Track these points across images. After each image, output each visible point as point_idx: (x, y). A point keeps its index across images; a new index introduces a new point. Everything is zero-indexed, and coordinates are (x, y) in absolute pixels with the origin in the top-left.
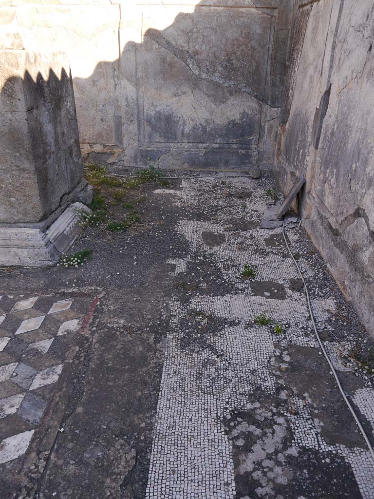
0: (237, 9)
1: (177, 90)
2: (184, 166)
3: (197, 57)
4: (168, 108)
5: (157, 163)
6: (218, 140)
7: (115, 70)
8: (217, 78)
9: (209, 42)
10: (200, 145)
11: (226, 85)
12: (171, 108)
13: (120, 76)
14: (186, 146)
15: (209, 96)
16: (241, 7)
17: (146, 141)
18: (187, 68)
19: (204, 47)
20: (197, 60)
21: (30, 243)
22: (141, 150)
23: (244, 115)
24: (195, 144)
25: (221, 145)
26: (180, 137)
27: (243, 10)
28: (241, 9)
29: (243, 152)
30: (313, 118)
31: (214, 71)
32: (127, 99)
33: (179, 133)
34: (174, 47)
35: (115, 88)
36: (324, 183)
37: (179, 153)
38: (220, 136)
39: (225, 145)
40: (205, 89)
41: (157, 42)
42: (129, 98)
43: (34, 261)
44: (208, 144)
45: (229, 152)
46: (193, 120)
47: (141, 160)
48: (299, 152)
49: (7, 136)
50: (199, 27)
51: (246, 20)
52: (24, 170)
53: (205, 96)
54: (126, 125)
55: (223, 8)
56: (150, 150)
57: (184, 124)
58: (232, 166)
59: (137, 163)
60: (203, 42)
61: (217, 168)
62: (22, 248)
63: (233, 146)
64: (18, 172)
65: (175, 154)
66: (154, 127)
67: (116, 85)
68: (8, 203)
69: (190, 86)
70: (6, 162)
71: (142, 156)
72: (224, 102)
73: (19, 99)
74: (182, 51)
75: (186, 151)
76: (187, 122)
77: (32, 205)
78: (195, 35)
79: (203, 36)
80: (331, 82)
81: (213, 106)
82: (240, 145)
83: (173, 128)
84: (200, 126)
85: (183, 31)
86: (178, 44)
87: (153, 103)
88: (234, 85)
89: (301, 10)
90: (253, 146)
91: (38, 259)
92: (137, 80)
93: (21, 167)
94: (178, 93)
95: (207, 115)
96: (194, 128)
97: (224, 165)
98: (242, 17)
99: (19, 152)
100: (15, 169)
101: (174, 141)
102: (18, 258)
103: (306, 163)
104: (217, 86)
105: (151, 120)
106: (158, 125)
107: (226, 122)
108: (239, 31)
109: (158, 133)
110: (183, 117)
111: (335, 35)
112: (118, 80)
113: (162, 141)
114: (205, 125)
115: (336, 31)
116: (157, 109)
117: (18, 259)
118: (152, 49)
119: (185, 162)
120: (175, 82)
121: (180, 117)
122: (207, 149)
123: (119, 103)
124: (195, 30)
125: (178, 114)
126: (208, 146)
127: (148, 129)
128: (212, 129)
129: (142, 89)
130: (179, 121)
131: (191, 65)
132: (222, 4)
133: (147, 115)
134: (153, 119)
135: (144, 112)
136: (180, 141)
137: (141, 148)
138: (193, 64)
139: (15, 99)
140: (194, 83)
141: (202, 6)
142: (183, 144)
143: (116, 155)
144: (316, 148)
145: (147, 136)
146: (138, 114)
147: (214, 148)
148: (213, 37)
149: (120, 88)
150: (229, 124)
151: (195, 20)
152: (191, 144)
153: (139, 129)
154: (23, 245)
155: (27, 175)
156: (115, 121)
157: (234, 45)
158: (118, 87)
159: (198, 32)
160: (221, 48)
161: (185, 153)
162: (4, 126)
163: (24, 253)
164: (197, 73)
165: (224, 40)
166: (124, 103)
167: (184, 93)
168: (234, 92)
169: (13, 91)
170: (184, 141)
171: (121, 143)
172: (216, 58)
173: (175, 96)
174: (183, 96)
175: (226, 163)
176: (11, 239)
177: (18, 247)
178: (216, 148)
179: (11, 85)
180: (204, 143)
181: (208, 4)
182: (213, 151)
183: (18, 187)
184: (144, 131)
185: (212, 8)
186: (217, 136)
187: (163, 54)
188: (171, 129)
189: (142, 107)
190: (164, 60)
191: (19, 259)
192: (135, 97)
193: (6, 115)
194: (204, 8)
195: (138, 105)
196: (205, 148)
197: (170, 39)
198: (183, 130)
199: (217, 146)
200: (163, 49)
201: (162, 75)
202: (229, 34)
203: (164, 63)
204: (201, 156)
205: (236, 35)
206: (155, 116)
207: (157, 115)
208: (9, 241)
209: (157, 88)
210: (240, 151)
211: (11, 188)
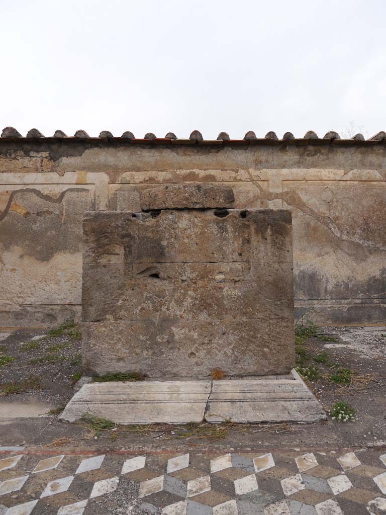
0: (370, 183)
1: (320, 250)
3: (337, 222)
4: (312, 267)
5: (301, 320)
6: (361, 296)
9: (347, 209)
10: (343, 301)
11: (366, 245)
12: (315, 268)
14: (329, 302)
15: (350, 255)
16: (373, 181)
18: (330, 231)
19: (343, 213)
20: (338, 224)
21: (298, 395)
23: (383, 270)
24: (337, 300)
25: (363, 301)
26: (323, 293)
27: (375, 183)
28: (373, 183)
29: (385, 306)
31: (354, 234)
33: (322, 291)
34: (317, 214)
37: (323, 310)
38: (361, 292)
39: (367, 300)
40: (346, 250)
41: (302, 210)
43: (306, 415)
44: (350, 300)
45: (372, 307)
46: (336, 278)
49: (270, 285)
50: (339, 197)
51: (378, 191)
52: (283, 318)
53: (347, 256)
55: (357, 182)
57: (327, 281)
58: (374, 321)
60: (343, 209)
61: (360, 323)
62: (289, 401)
63: (375, 301)
64: (276, 321)
65: (319, 310)
68: (261, 353)
69: (333, 247)
70: (265, 311)
72: (364, 260)
73: (288, 251)
74: (324, 217)
76: (330, 280)
77: (286, 354)
78: (335, 204)
79: (342, 204)
81: (354, 264)
82: (382, 300)
83: (316, 286)
84: (342, 283)
85: (324, 201)
86: (320, 211)
87: (297, 263)
88: (373, 245)
91: (310, 413)
93: (280, 315)
94: (321, 253)
95: (349, 273)
96: (337, 285)
97: (367, 319)
98: (375, 188)
99: (280, 300)
100: (273, 317)
101: (317, 298)
104: (358, 246)
106: (302, 284)
107: (367, 278)
108: (374, 200)
109: (302, 291)
110: (325, 275)
113: (305, 299)
114: (347, 281)
116: (301, 269)
117: (287, 414)
118: (297, 216)
119: (328, 319)
120: (318, 244)
121: (323, 275)
122: (350, 304)
124: (335, 200)
125: (321, 272)
126: (350, 302)
128: (354, 285)
130: (322, 279)
131: (333, 229)
132: (357, 179)
134: (297, 278)
136: (323, 298)
138: (335, 228)
139: (284, 250)
140: (337, 244)
141: (340, 181)
142: (326, 301)
147: (357, 304)
148: (351, 205)
150: (370, 280)
151: (334, 192)
152: (334, 301)
154: (290, 397)
155: (285, 324)
157: (369, 211)
159: (337, 201)
160: (359, 214)
161: (329, 309)
162: (270, 275)
163: (294, 405)
164: (339, 235)
165: (360, 207)
167: (327, 253)
168: (374, 251)
170: (327, 298)
172: (355, 222)
173: (319, 256)
174: (325, 257)
175: (369, 318)
176: (276, 391)
177: (285, 399)
178: (359, 304)
179: (282, 238)
180: (346, 299)
181: (345, 179)
182: (356, 307)
183: (273, 336)
185: (348, 182)
186: (359, 292)
187: (308, 220)
188: (314, 287)
190: (308, 224)
191: (289, 413)
193: (273, 265)
194: (341, 182)
196: (347, 304)
197: (313, 208)
198: (326, 287)
199: (359, 301)
200: (308, 216)
201: (306, 238)
202: (364, 202)
203: (308, 227)
204: (344, 312)
205: (371, 203)
206: (299, 275)
207: (301, 274)
208: (274, 394)
209: (301, 250)
210: (382, 305)
211: (266, 337)
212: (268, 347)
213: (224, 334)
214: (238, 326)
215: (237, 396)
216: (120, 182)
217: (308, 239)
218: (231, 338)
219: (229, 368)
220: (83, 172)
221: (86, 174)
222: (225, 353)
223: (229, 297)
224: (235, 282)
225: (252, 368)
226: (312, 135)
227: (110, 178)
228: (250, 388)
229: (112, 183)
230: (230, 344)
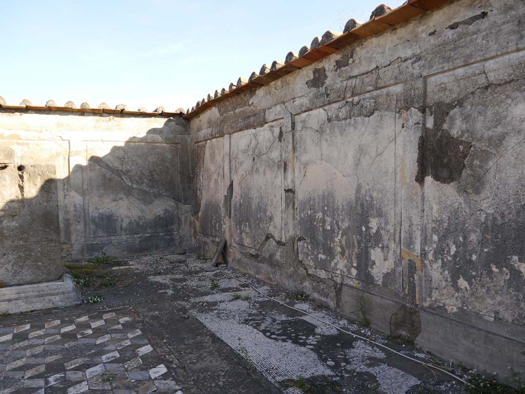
0: (154, 144)
1: (115, 197)
2: (124, 253)
3: (128, 174)
4: (109, 210)
5: (101, 253)
6: (149, 231)
7: (65, 185)
8: (144, 187)
9: (137, 164)
10: (136, 236)
11: (152, 191)
12: (111, 210)
13: (69, 189)
14: (124, 237)
15: (139, 200)
16: (156, 143)
17: (92, 236)
18: (122, 181)
19: (133, 167)
20: (130, 176)
21: (60, 291)
22: (87, 244)
23: (166, 211)
24: (131, 235)
25: (152, 234)
27: (158, 144)
28: (156, 144)
29: (169, 237)
30: (222, 202)
31: (142, 183)
32: (75, 205)
33: (118, 229)
34: (111, 168)
35: (65, 198)
36: (241, 234)
37: (119, 244)
38: (150, 228)
39: (155, 233)
40: (136, 195)
41: (99, 165)
42: (77, 205)
43: (66, 302)
45: (158, 239)
46: (129, 218)
47: (87, 253)
48: (215, 226)
49: (41, 217)
50: (129, 155)
51: (160, 150)
52: (51, 240)
53: (137, 200)
54: (74, 225)
55: (144, 143)
56: (94, 244)
57: (122, 221)
58: (161, 250)
59: (83, 256)
60: (133, 164)
61: (150, 252)
62: (54, 295)
63: (161, 234)
64: (47, 242)
65: (116, 244)
66: (97, 226)
67: (65, 195)
68: (35, 266)
69: (126, 194)
70: (38, 236)
71: (88, 249)
72: (151, 203)
73: (54, 193)
74: (118, 170)
75: (125, 241)
76: (124, 220)
77: (55, 266)
78: (126, 160)
79: (133, 161)
80: (232, 179)
81: (143, 206)
82: (166, 233)
83: (113, 225)
84: (134, 222)
85: (118, 157)
86: (115, 166)
87: (96, 207)
88: (157, 191)
89: (197, 144)
90: (176, 233)
91: (69, 301)
92: (84, 191)
93: (50, 238)
94: (116, 199)
95: (139, 214)
96: (130, 223)
97: (155, 249)
98: (158, 149)
99: (49, 228)
100: (44, 240)
101: (114, 234)
102: (51, 303)
103: (223, 230)
104: (145, 192)
105: (95, 220)
106: (101, 223)
107: (153, 217)
108: (157, 157)
109: (102, 229)
110: (120, 216)
111: (230, 156)
112: (67, 191)
113: (105, 235)
114: (138, 220)
115: (230, 153)
116: (100, 212)
118: (95, 169)
119: (124, 250)
120: (114, 192)
121: (118, 216)
122: (141, 238)
123: (68, 209)
124: (126, 157)
125: (117, 214)
126: (141, 236)
127: (93, 227)
128: (144, 223)
129: (88, 197)
130: (118, 219)
131: (125, 180)
133: (92, 217)
134: (97, 220)
135: (89, 214)
136: (119, 234)
137: (87, 243)
138: (126, 179)
140: (129, 192)
142: (122, 236)
143: (65, 250)
144: (230, 217)
145: (92, 232)
146: (84, 216)
148: (139, 161)
149: (69, 198)
150: (156, 218)
151: (126, 150)
152: (128, 236)
153: (85, 227)
154: (55, 293)
156: (64, 223)
157: (154, 166)
158: (67, 197)
159: (128, 158)
160: (146, 168)
161: (124, 243)
162: (40, 211)
163: (58, 298)
164: (130, 184)
165: (147, 163)
166: (72, 208)
167: (121, 199)
168: (158, 196)
169: (49, 188)
170: (123, 234)
171: (69, 240)
172: (143, 174)
173: (114, 201)
174: (120, 201)
175: (157, 247)
176: (44, 290)
177: (51, 295)
178: (148, 237)
179: (49, 184)
180: (138, 234)
181: (133, 141)
182: (147, 239)
183: (45, 253)
184: (89, 228)
185: (137, 143)
186: (148, 228)
187: (104, 172)
188: (111, 226)
189: (87, 211)
190: (104, 176)
191: (53, 303)
192: (82, 204)
193: (42, 204)
194: (131, 143)
195: (84, 210)
196: (139, 238)
197: (109, 163)
198: (121, 226)
199: (148, 235)
200: (104, 169)
201: (103, 187)
202: (150, 159)
203: (105, 178)
204: (137, 244)
205: (155, 160)
206: (98, 217)
207: (100, 216)
208: (42, 292)
209: (99, 196)
210: (166, 237)
211: (39, 254)
212: (41, 262)
213: (5, 254)
214: (16, 248)
215: (12, 297)
217: (105, 188)
218: (11, 257)
219: (10, 280)
222: (6, 268)
223: (8, 227)
224: (13, 216)
225: (29, 278)
226: (105, 105)
228: (24, 290)
230: (10, 262)
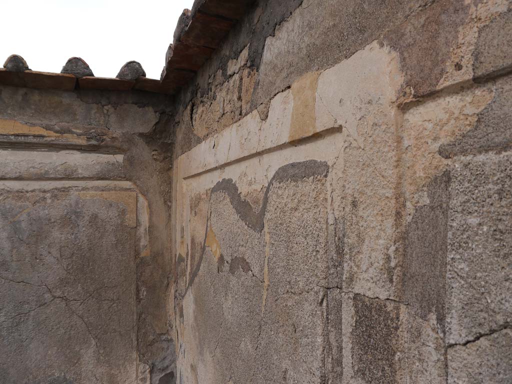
216: (466, 75)
220: (306, 80)
221: (314, 86)
227: (404, 66)
229: (421, 98)
